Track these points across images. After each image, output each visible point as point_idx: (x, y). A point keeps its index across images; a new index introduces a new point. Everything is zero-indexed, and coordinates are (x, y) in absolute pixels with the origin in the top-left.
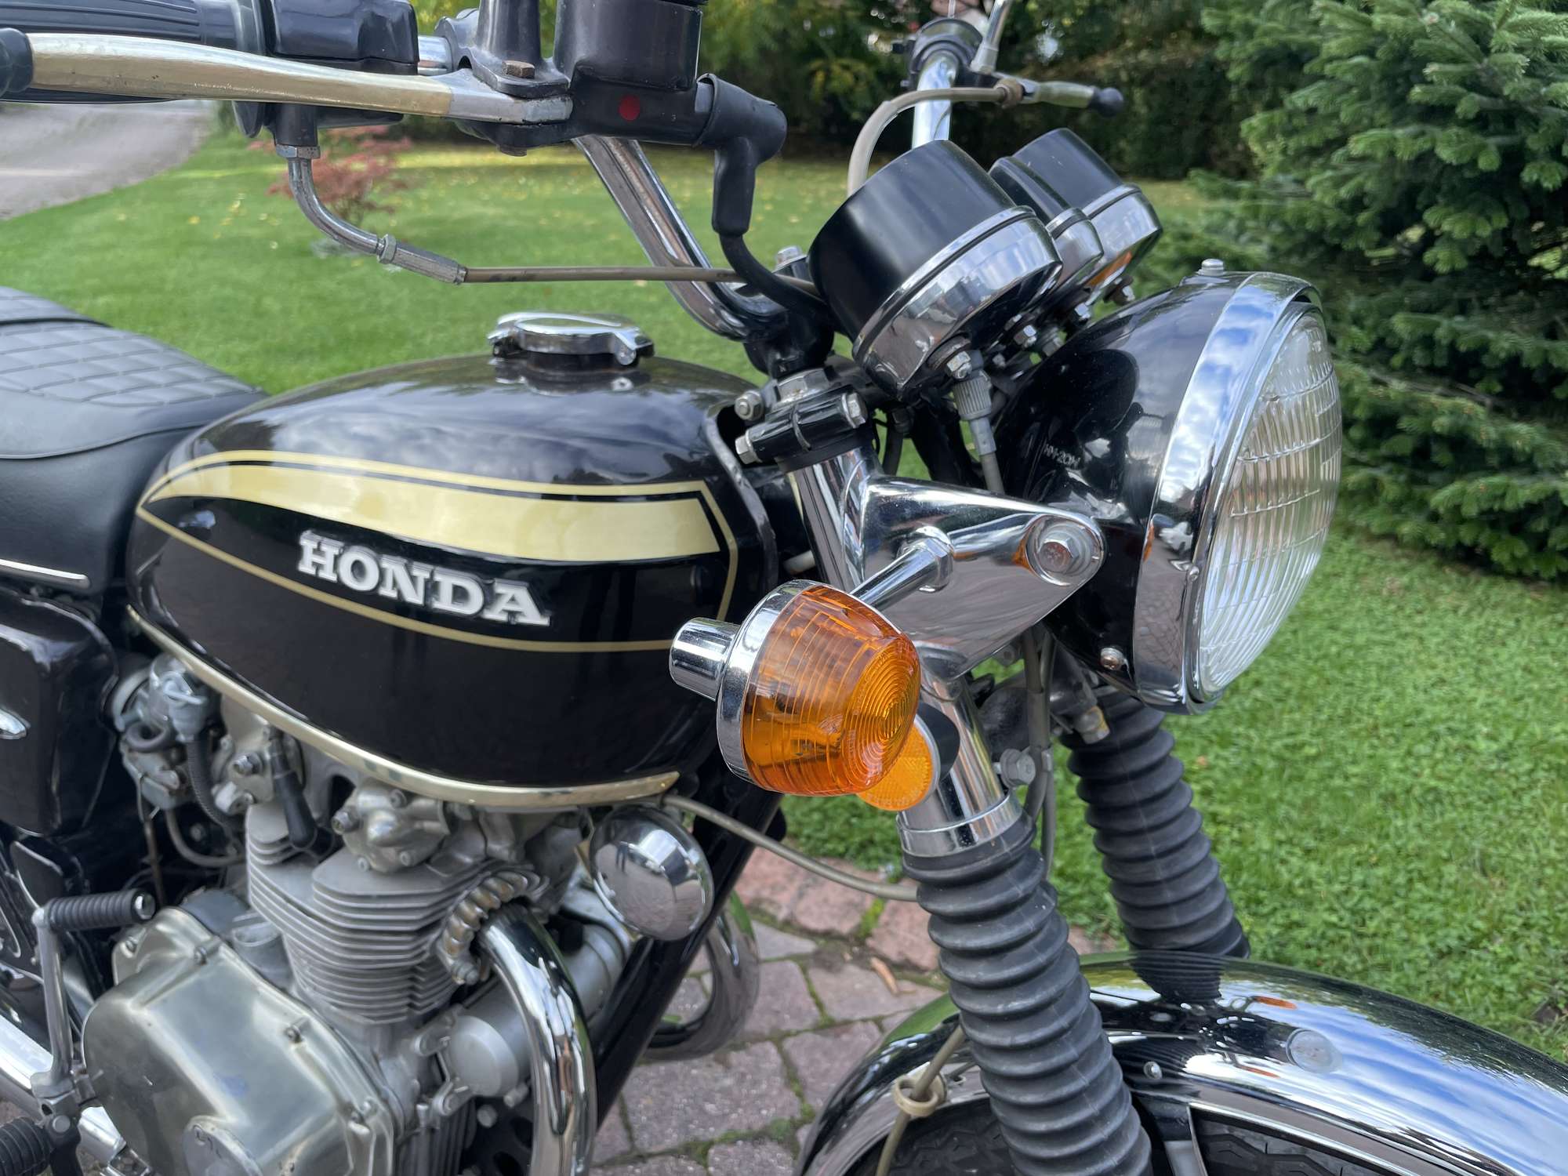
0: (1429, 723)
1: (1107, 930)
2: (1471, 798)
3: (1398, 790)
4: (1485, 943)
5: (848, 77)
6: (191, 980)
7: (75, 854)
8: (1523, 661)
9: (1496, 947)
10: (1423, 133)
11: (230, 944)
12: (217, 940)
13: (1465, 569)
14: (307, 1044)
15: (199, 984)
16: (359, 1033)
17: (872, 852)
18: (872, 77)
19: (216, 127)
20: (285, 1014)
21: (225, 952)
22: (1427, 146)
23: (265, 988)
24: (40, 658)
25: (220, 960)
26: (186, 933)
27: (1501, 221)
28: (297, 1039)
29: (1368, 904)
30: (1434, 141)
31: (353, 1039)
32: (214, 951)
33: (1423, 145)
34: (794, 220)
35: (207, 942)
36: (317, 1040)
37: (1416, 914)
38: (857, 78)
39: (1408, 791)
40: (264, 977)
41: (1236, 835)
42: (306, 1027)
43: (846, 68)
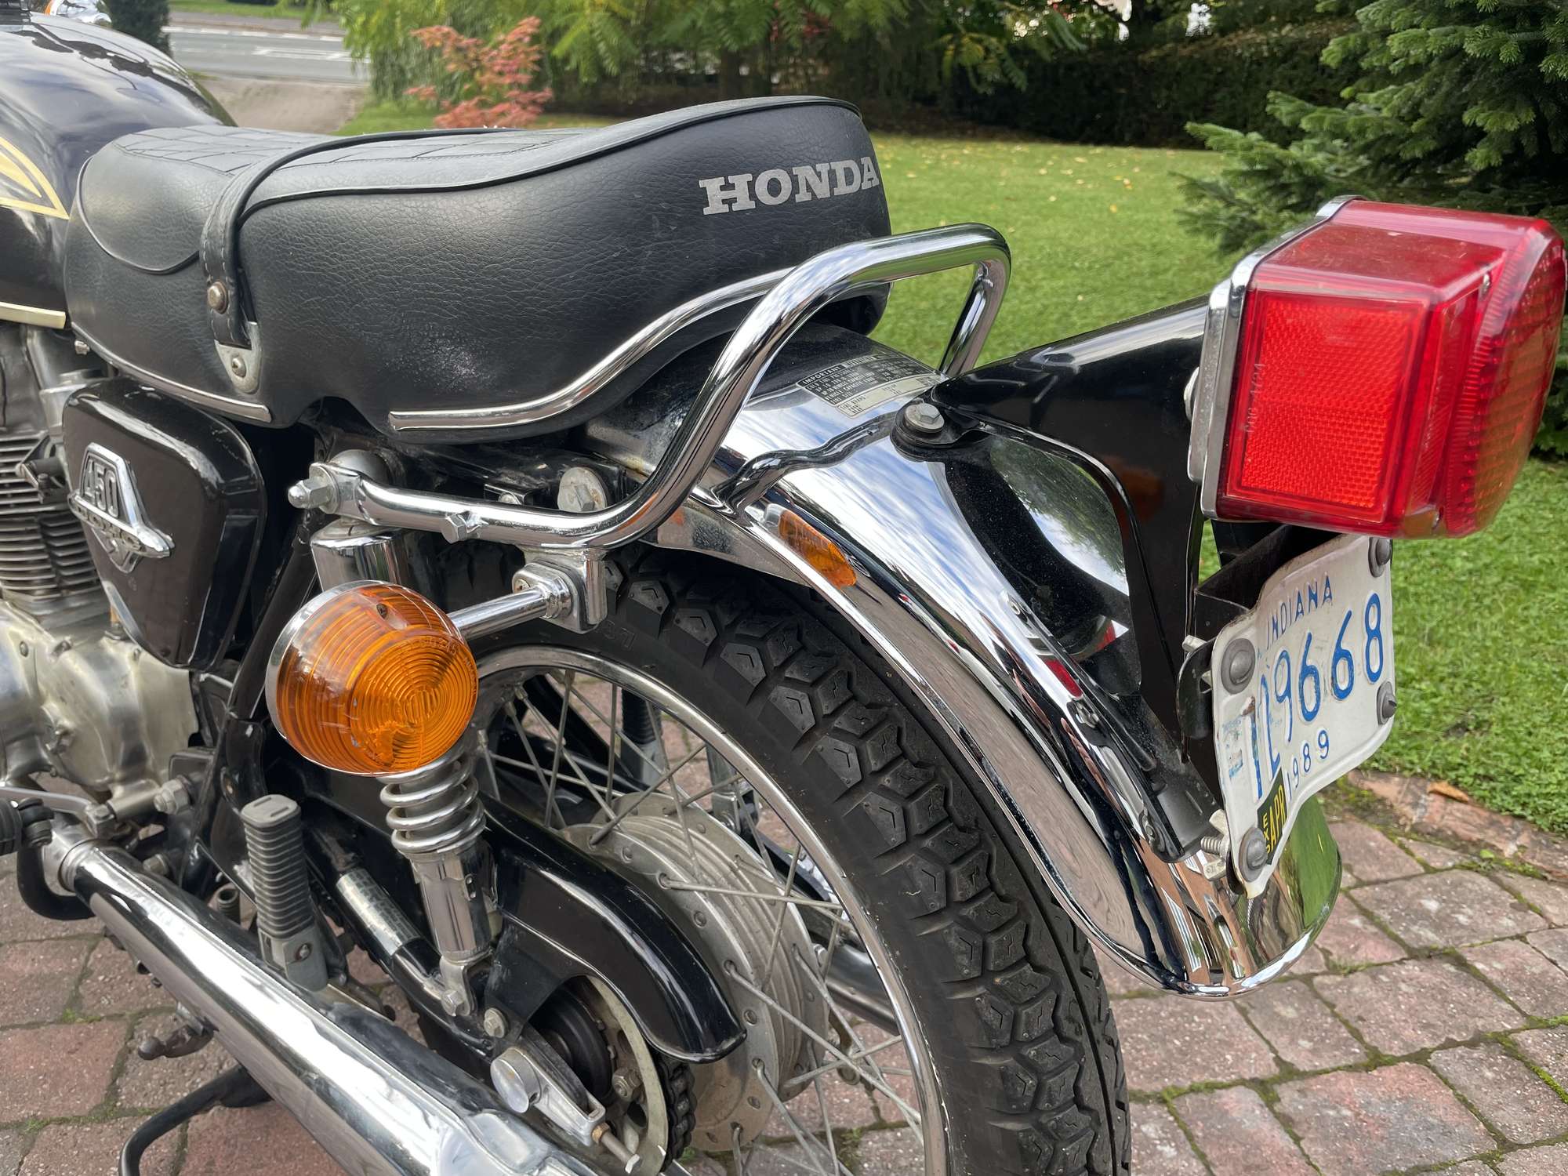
2: (1435, 597)
5: (979, 50)
8: (1519, 512)
9: (1423, 686)
10: (1455, 31)
18: (1002, 50)
19: (370, 98)
22: (1456, 42)
27: (1528, 117)
30: (1463, 37)
33: (1452, 41)
34: (911, 175)
38: (987, 50)
43: (979, 41)
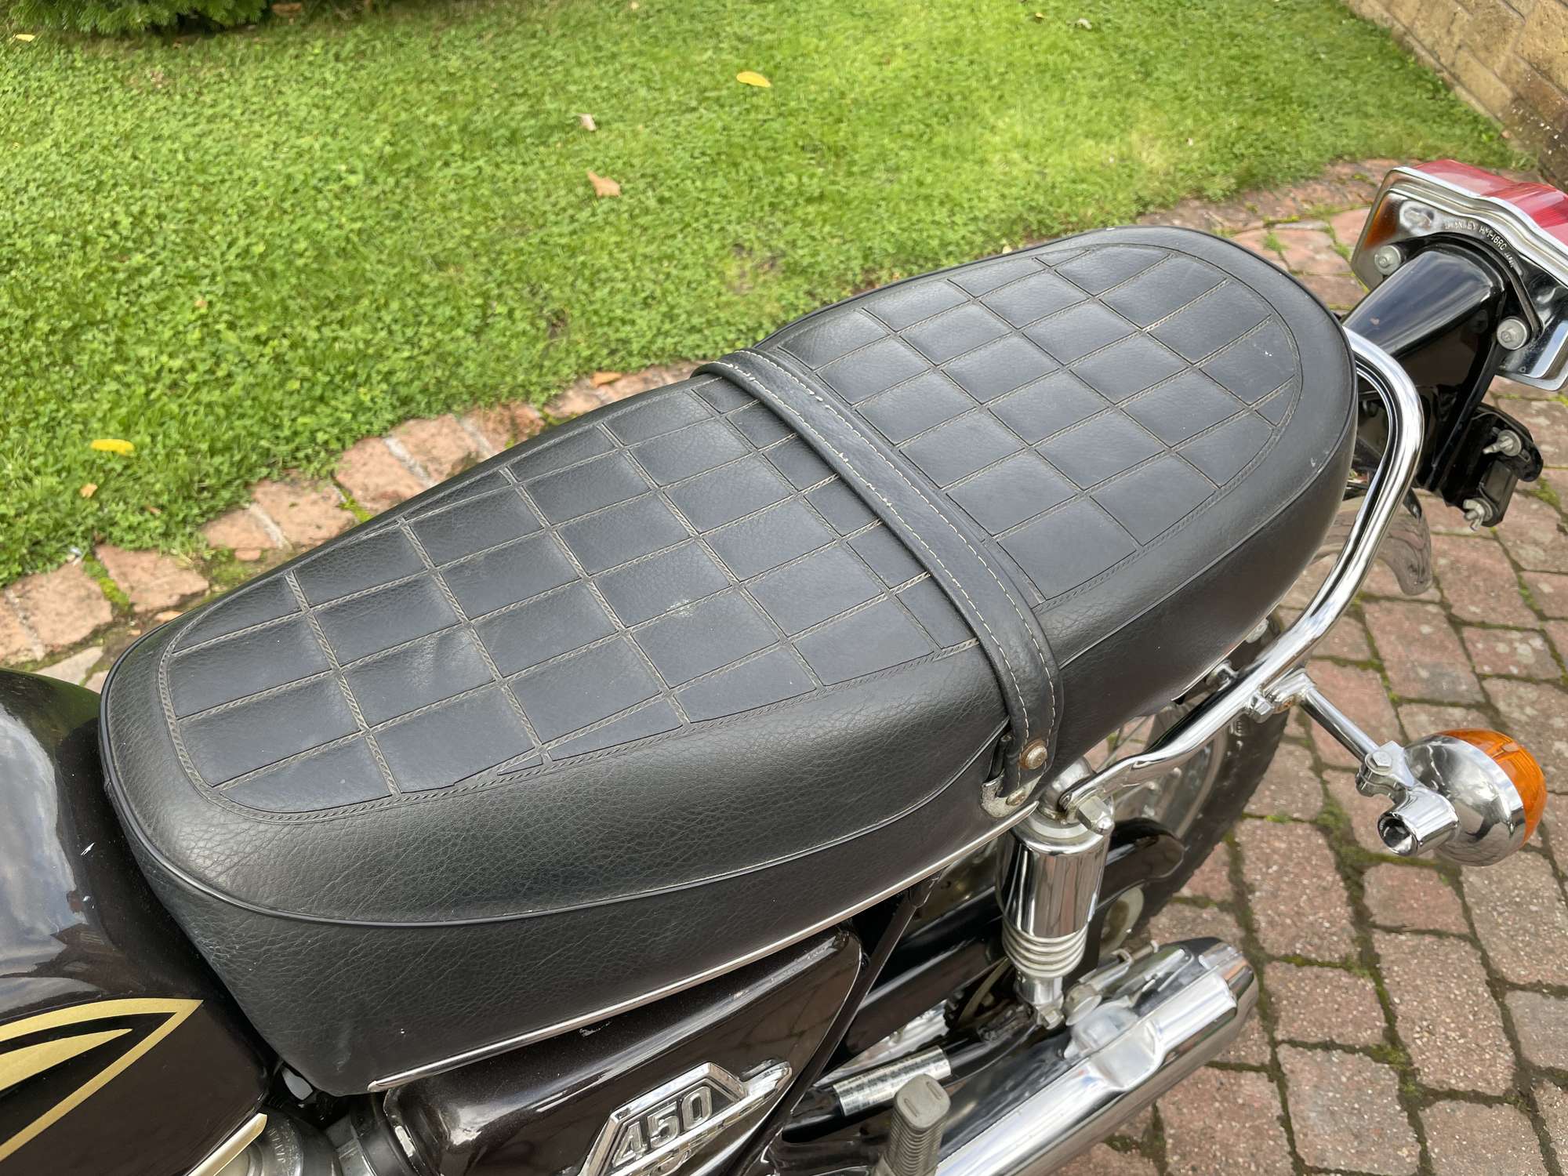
0: (305, 182)
1: (285, 468)
3: (343, 244)
4: (489, 312)
9: (497, 309)
13: (189, 38)
17: (48, 550)
29: (409, 332)
37: (439, 320)
39: (348, 240)
41: (286, 342)
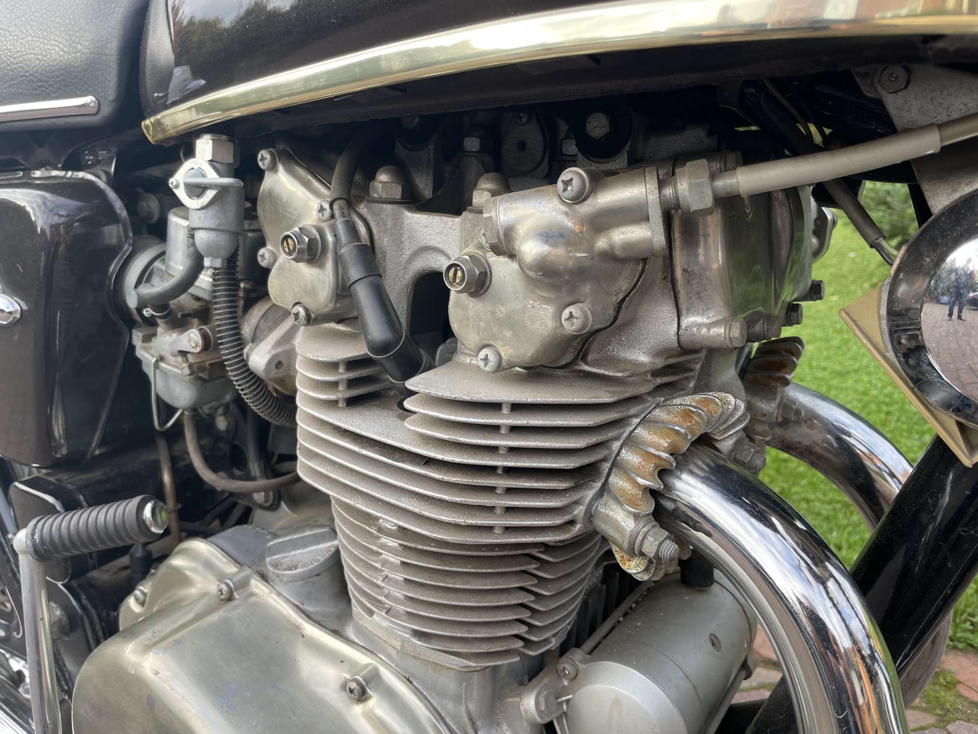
6: (215, 617)
7: (81, 492)
11: (264, 577)
12: (248, 571)
14: (375, 703)
15: (225, 621)
16: (450, 684)
20: (341, 660)
21: (257, 586)
23: (311, 630)
24: (40, 220)
25: (253, 594)
26: (208, 565)
28: (362, 696)
31: (442, 695)
32: (244, 584)
35: (235, 574)
36: (390, 695)
40: (308, 616)
42: (374, 678)
